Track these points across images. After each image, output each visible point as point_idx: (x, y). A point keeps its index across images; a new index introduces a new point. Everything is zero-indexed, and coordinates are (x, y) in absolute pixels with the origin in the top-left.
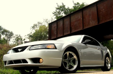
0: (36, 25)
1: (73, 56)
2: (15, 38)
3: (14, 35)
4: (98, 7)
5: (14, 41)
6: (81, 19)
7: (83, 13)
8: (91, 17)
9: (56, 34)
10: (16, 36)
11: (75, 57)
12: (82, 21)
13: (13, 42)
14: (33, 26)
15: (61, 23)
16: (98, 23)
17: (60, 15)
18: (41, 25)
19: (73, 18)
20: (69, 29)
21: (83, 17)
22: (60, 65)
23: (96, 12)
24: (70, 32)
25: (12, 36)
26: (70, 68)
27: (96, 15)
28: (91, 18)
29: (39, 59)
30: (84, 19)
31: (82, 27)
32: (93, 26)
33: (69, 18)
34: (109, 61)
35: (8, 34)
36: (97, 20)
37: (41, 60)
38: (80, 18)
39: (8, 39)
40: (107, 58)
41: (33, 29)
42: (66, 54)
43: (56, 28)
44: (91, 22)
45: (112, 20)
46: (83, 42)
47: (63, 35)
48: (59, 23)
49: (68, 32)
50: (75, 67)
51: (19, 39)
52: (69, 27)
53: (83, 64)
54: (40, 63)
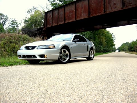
0: (31, 10)
1: (66, 52)
2: (10, 22)
3: (9, 19)
4: (90, 1)
5: (9, 24)
6: (75, 10)
7: (76, 5)
8: (83, 9)
9: (51, 22)
10: (11, 20)
11: (67, 53)
12: (75, 12)
13: (8, 26)
14: (28, 10)
15: (56, 13)
16: (89, 16)
17: (55, 2)
18: (35, 10)
19: (67, 9)
20: (63, 19)
21: (76, 9)
22: (58, 59)
23: (88, 5)
24: (64, 22)
25: (7, 19)
26: (64, 60)
27: (88, 9)
28: (82, 11)
29: (44, 55)
30: (77, 11)
31: (75, 19)
32: (84, 18)
33: (64, 8)
34: (93, 53)
35: (3, 17)
36: (88, 13)
37: (45, 56)
38: (73, 10)
39: (3, 23)
40: (92, 50)
41: (28, 13)
42: (62, 51)
43: (51, 17)
44: (82, 15)
45: (100, 14)
46: (74, 41)
47: (58, 24)
48: (54, 13)
49: (62, 22)
50: (67, 59)
51: (14, 23)
52: (63, 18)
53: (73, 57)
54: (45, 58)
